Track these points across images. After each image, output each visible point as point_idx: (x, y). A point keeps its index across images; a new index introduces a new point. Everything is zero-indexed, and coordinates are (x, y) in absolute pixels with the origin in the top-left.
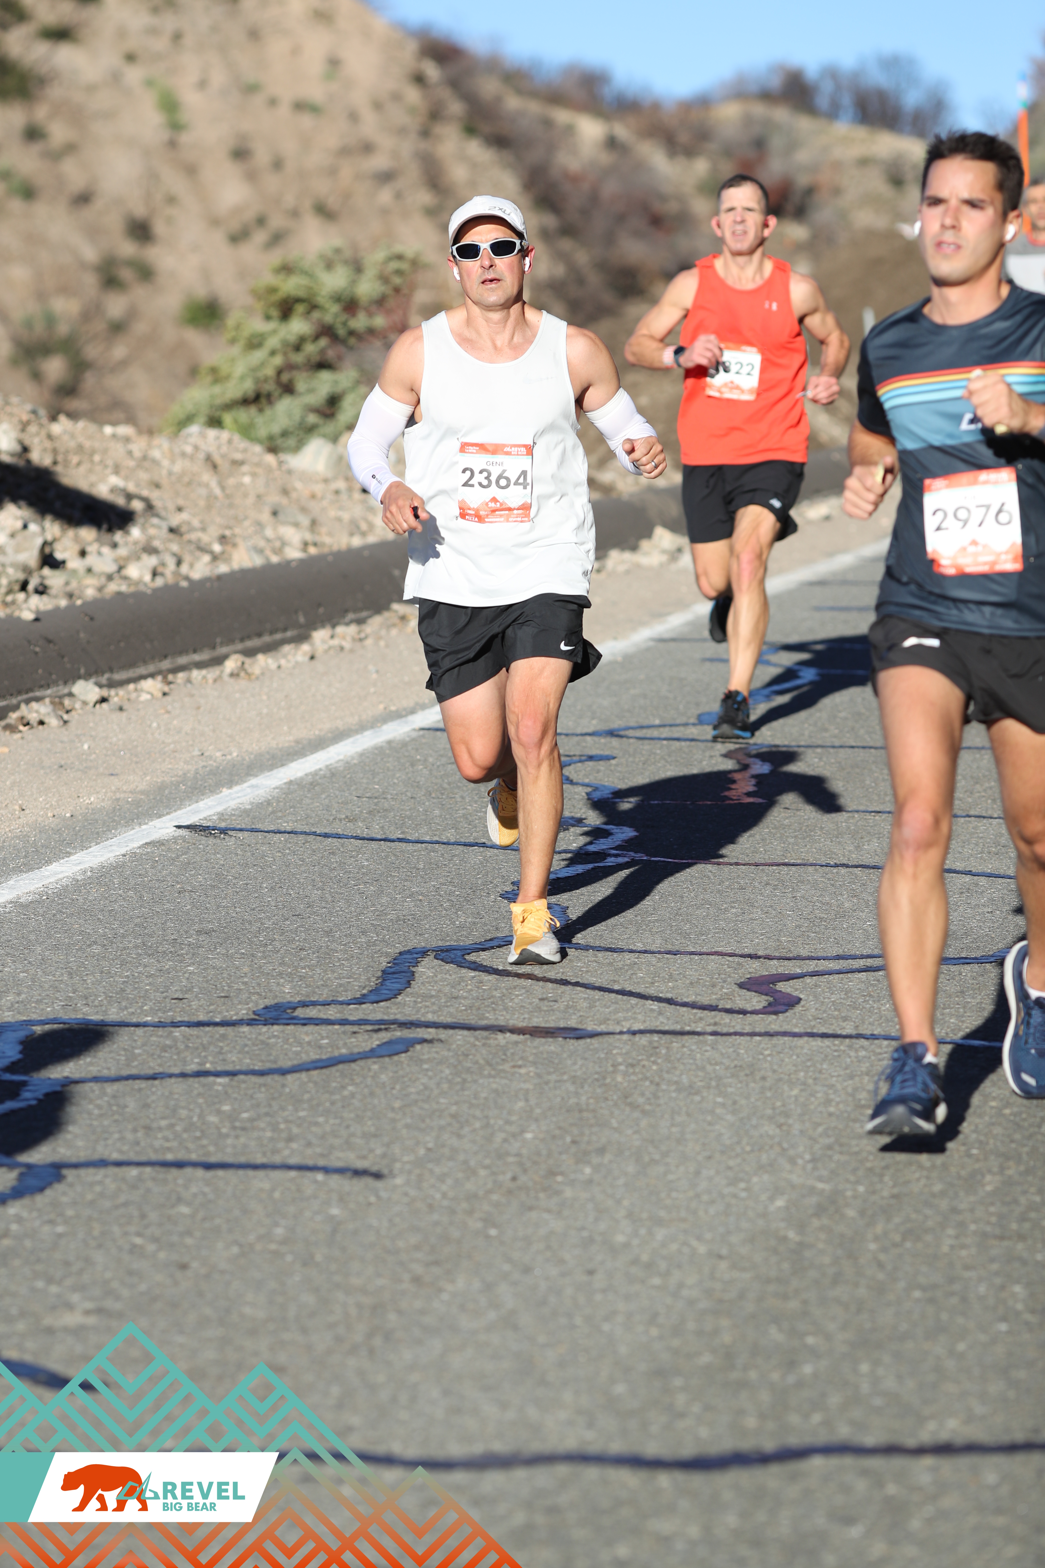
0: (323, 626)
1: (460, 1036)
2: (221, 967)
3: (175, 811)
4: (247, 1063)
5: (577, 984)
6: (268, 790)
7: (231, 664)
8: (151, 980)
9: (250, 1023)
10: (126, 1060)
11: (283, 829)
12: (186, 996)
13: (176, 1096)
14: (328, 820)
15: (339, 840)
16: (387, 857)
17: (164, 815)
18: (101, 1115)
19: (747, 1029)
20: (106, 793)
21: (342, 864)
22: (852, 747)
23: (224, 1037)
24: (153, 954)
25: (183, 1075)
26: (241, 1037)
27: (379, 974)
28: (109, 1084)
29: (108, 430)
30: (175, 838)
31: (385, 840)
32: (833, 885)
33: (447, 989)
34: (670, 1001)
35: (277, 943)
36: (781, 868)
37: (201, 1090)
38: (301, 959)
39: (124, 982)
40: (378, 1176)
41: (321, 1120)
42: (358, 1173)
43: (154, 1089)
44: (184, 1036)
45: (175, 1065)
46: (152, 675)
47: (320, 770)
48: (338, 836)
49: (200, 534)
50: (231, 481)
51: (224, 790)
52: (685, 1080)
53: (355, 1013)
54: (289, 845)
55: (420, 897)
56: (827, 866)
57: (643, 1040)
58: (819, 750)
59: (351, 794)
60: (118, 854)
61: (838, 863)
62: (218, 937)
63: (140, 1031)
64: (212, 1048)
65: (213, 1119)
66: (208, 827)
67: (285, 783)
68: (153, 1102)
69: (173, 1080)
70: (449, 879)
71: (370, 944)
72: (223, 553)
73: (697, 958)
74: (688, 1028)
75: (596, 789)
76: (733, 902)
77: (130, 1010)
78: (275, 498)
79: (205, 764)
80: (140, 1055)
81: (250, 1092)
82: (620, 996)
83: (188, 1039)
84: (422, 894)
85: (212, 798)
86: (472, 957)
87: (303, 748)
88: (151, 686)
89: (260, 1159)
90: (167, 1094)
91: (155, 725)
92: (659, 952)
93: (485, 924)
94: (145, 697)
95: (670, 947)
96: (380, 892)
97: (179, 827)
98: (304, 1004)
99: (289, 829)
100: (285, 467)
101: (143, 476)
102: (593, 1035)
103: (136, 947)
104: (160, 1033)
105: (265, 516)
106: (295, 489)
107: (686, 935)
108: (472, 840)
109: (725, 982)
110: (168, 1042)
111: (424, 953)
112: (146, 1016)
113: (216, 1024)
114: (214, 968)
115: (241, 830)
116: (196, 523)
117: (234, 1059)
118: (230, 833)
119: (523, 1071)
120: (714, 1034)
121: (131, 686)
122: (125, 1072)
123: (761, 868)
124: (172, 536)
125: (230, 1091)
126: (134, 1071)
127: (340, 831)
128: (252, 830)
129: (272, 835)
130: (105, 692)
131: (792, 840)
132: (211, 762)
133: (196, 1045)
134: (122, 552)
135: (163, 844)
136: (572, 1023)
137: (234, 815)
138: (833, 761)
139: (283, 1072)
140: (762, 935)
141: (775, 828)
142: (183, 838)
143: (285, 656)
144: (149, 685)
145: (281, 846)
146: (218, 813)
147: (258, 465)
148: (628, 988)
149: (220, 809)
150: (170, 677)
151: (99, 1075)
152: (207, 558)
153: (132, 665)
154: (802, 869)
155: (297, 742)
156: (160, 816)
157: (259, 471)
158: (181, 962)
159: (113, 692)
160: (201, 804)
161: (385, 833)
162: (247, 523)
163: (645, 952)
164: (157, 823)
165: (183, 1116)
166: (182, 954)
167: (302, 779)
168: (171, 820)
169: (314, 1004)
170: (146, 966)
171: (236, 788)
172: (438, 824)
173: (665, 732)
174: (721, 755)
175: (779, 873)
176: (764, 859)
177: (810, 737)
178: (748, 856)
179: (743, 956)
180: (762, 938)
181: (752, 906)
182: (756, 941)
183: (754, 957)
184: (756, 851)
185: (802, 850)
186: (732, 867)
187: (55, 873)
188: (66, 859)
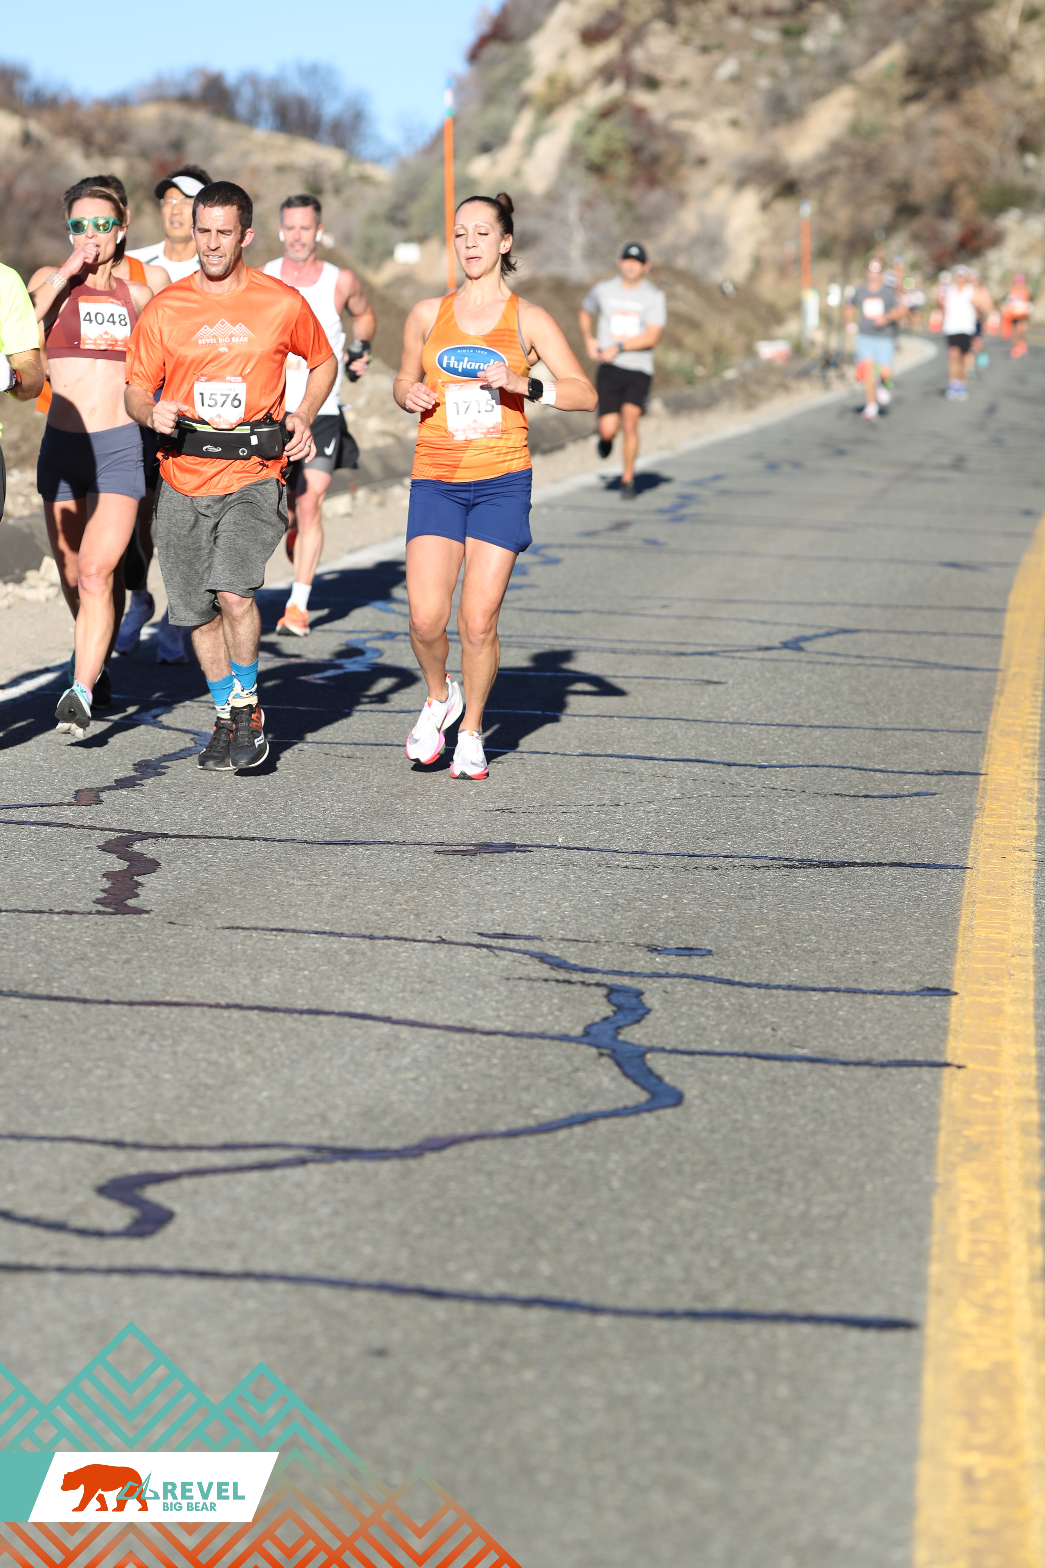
19: (103, 1263)
22: (253, 839)
32: (222, 1036)
34: (6, 1215)
36: (161, 1008)
52: (14, 1348)
56: (218, 1006)
58: (214, 842)
61: (231, 1002)
73: (45, 1145)
74: (26, 1260)
76: (99, 1059)
95: (13, 1129)
107: (35, 1110)
109: (79, 1183)
120: (60, 1269)
123: (136, 1008)
131: (175, 969)
138: (230, 857)
140: (132, 1109)
141: (157, 951)
154: (185, 1011)
173: (35, 815)
174: (99, 847)
175: (158, 1016)
176: (141, 995)
177: (205, 824)
178: (121, 990)
179: (106, 1143)
180: (131, 1114)
181: (122, 1065)
182: (124, 1120)
183: (119, 1144)
184: (131, 985)
185: (188, 983)
186: (100, 1007)
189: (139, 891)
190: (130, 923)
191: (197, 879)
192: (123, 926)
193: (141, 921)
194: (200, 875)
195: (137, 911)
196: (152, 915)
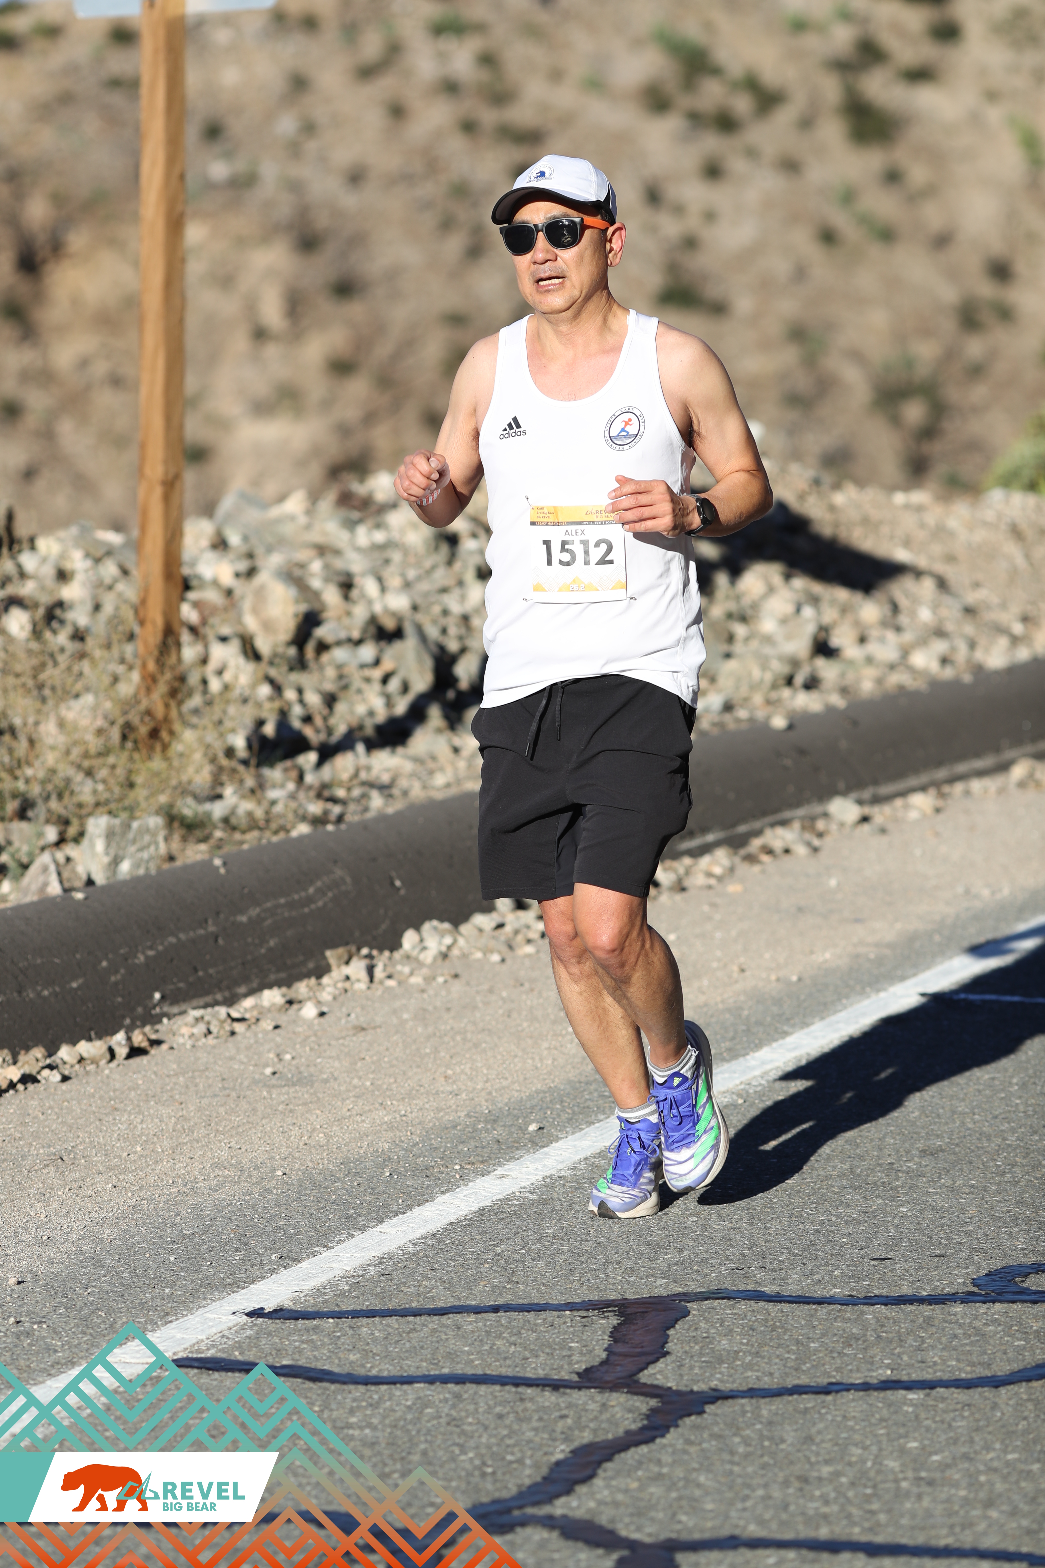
2: (942, 1207)
3: (924, 970)
4: (952, 1366)
7: (1018, 771)
8: (850, 1228)
9: (967, 1298)
10: (797, 1359)
12: (891, 1254)
13: (850, 1423)
17: (907, 978)
18: (747, 1456)
20: (846, 946)
23: (928, 1321)
24: (860, 1187)
25: (866, 1387)
26: (950, 1323)
28: (767, 1400)
30: (917, 1011)
37: (885, 1413)
39: (817, 1230)
43: (823, 1411)
44: (878, 1320)
45: (858, 1370)
46: (923, 789)
49: (999, 614)
60: (845, 1034)
62: (945, 1161)
63: (823, 1311)
64: (910, 1340)
65: (892, 1464)
68: (819, 1432)
69: (851, 1395)
72: (1025, 634)
77: (816, 1277)
80: (816, 1351)
81: (948, 1417)
83: (882, 1326)
88: (921, 802)
89: (944, 1539)
90: (839, 1419)
91: (918, 852)
94: (913, 815)
97: (924, 995)
98: (1039, 1269)
101: (937, 549)
103: (841, 1176)
104: (848, 1315)
110: (855, 1330)
112: (835, 1286)
113: (921, 1301)
114: (932, 1210)
116: (995, 600)
117: (936, 1359)
121: (898, 802)
122: (790, 1382)
124: (966, 617)
125: (923, 1415)
126: (804, 1380)
130: (867, 810)
133: (890, 1335)
134: (908, 637)
135: (902, 1019)
139: (997, 1383)
144: (919, 799)
146: (974, 975)
149: (976, 969)
150: (946, 789)
151: (755, 1386)
152: (1005, 642)
153: (901, 776)
156: (903, 978)
158: (893, 1198)
159: (876, 810)
160: (956, 962)
164: (898, 989)
165: (854, 1459)
166: (897, 1186)
168: (915, 985)
170: (848, 1206)
187: (763, 1063)
188: (781, 1042)
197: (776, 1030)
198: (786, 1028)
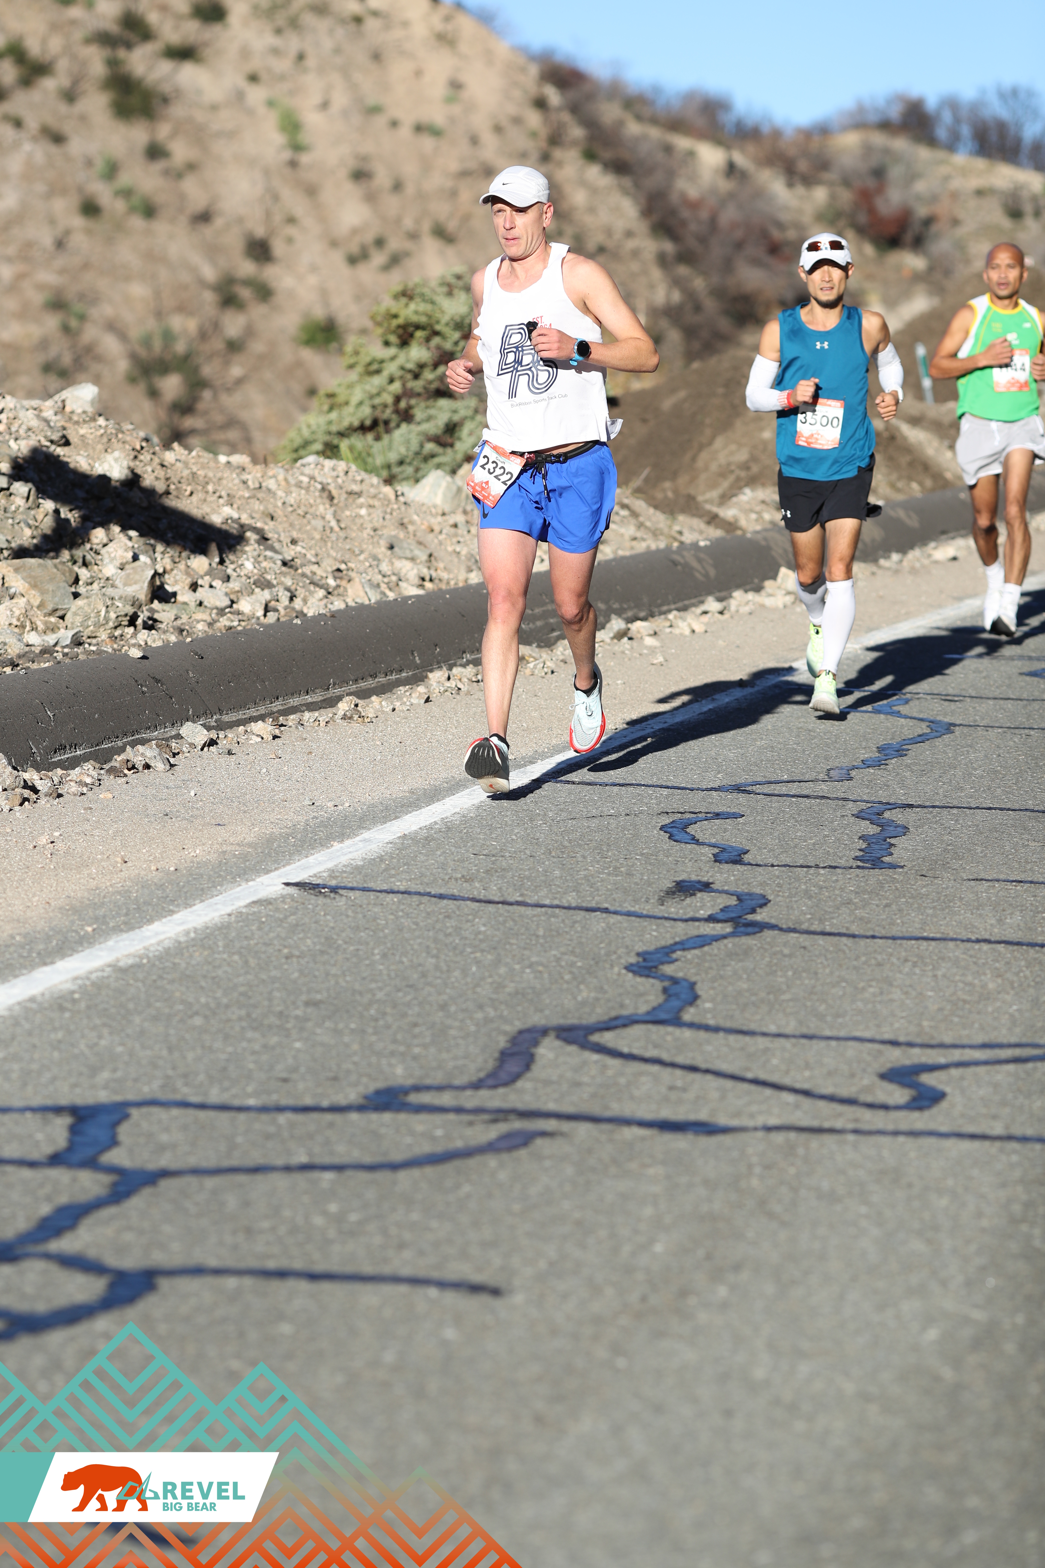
0: (440, 668)
1: (583, 1129)
2: (329, 1044)
3: (284, 866)
4: (356, 1155)
5: (707, 1071)
6: (381, 845)
7: (344, 706)
8: (255, 1057)
9: (360, 1109)
10: (227, 1149)
11: (396, 889)
12: (292, 1077)
13: (279, 1194)
14: (443, 880)
15: (455, 902)
16: (505, 922)
17: (271, 871)
18: (199, 1214)
19: (890, 1127)
20: (212, 844)
21: (457, 929)
22: (990, 809)
23: (331, 1125)
24: (258, 1028)
25: (288, 1169)
26: (350, 1125)
27: (497, 1055)
28: (208, 1176)
29: (223, 459)
30: (283, 897)
31: (503, 903)
32: (975, 963)
33: (569, 1074)
34: (806, 1093)
35: (389, 1019)
36: (920, 942)
37: (307, 1186)
38: (415, 1037)
39: (227, 1059)
40: (496, 1292)
41: (434, 1224)
42: (476, 1289)
43: (256, 1185)
44: (289, 1123)
45: (279, 1157)
46: (262, 718)
47: (436, 823)
48: (454, 898)
49: (315, 568)
50: (348, 513)
51: (335, 844)
52: (825, 1185)
53: (471, 1099)
54: (402, 907)
55: (540, 968)
56: (969, 940)
57: (779, 1138)
58: (955, 811)
59: (468, 851)
60: (223, 913)
61: (980, 937)
62: (326, 1010)
63: (242, 1117)
64: (318, 1137)
65: (318, 1221)
66: (318, 885)
67: (399, 837)
68: (255, 1199)
69: (277, 1174)
70: (570, 948)
71: (487, 1020)
72: (338, 586)
73: (833, 1043)
74: (827, 1125)
75: (723, 850)
76: (872, 980)
77: (234, 1091)
78: (391, 531)
79: (315, 814)
80: (241, 1143)
81: (359, 1190)
82: (753, 1087)
83: (294, 1127)
84: (542, 964)
85: (322, 852)
86: (596, 1038)
87: (418, 800)
88: (262, 729)
89: (368, 1269)
90: (270, 1190)
91: (264, 770)
92: (794, 1036)
93: (609, 1000)
94: (254, 740)
95: (805, 1031)
96: (498, 962)
97: (287, 884)
98: (417, 1089)
99: (402, 888)
100: (401, 499)
101: (257, 506)
102: (725, 1130)
103: (240, 1019)
104: (264, 1119)
105: (381, 549)
106: (412, 522)
107: (821, 1017)
108: (593, 905)
109: (864, 1071)
110: (272, 1129)
111: (544, 1032)
112: (249, 1098)
113: (324, 1110)
114: (322, 1045)
115: (352, 889)
116: (310, 556)
117: (342, 1150)
118: (341, 891)
119: (651, 1171)
120: (856, 1131)
121: (241, 729)
122: (226, 1163)
123: (899, 942)
124: (284, 569)
125: (337, 1188)
126: (235, 1163)
127: (456, 892)
128: (364, 890)
129: (384, 894)
130: (213, 735)
131: (930, 912)
132: (322, 813)
133: (301, 1134)
134: (234, 585)
135: (270, 903)
136: (703, 1115)
137: (345, 872)
138: (970, 823)
139: (394, 1167)
140: (902, 1018)
141: (912, 897)
142: (292, 897)
143: (399, 698)
144: (258, 727)
145: (394, 907)
146: (329, 870)
147: (374, 497)
148: (763, 1076)
149: (330, 865)
150: (281, 719)
151: (196, 1167)
152: (321, 593)
153: (243, 706)
154: (942, 944)
155: (412, 792)
156: (268, 872)
157: (376, 503)
158: (287, 1037)
159: (222, 734)
160: (311, 859)
161: (503, 895)
162: (362, 557)
163: (779, 1035)
164: (264, 879)
165: (286, 1217)
166: (289, 1028)
167: (416, 832)
168: (280, 876)
169: (428, 1088)
170: (250, 1041)
171: (348, 842)
172: (559, 886)
173: (794, 789)
174: (853, 815)
175: (918, 948)
176: (902, 932)
177: (945, 796)
178: (884, 928)
179: (883, 1042)
180: (902, 1021)
181: (891, 985)
182: (897, 1025)
183: (894, 1043)
184: (892, 923)
185: (941, 923)
186: (868, 940)
187: (157, 934)
188: (169, 918)
189: (892, 850)
190: (887, 875)
191: (942, 841)
192: (881, 878)
193: (897, 874)
194: (945, 838)
195: (893, 866)
196: (906, 869)
197: (163, 908)
198: (171, 907)
